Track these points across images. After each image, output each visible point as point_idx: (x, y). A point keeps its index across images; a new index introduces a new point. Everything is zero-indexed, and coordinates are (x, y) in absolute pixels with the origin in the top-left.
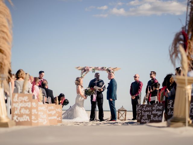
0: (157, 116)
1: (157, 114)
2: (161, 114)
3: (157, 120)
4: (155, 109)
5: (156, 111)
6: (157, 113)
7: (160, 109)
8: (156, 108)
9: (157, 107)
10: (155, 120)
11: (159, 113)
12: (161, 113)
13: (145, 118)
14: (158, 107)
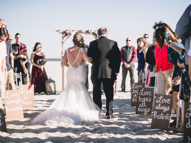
0: (163, 113)
1: (163, 110)
2: (167, 110)
3: (163, 119)
4: (159, 103)
5: (161, 106)
6: (162, 108)
7: (167, 103)
8: (161, 101)
9: (162, 99)
10: (160, 118)
11: (166, 109)
12: (169, 108)
13: (143, 106)
14: (165, 100)
